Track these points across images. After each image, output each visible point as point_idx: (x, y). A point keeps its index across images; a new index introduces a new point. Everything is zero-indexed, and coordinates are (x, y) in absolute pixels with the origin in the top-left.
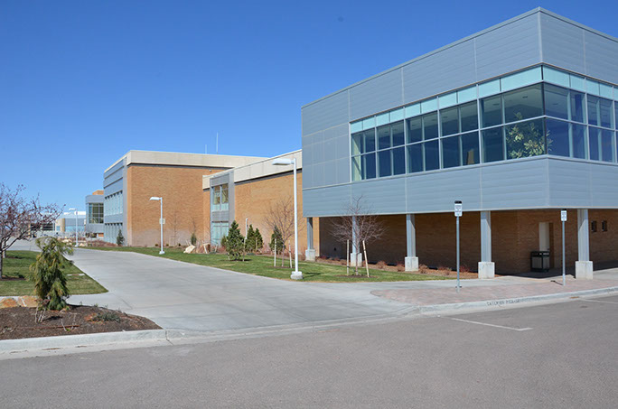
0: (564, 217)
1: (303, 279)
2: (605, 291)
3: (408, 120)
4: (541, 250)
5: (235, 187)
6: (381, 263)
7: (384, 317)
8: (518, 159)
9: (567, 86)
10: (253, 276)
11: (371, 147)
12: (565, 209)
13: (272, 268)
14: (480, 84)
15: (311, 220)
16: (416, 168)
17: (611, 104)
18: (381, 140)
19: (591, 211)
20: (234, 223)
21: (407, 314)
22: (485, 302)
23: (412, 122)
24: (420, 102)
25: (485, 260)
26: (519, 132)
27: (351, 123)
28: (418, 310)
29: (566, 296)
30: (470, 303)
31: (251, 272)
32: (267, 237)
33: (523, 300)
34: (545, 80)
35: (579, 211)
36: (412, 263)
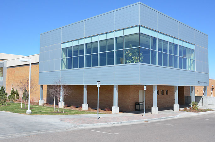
0: (145, 88)
1: (32, 113)
2: (159, 119)
3: (86, 44)
4: (140, 102)
5: (7, 69)
6: (72, 106)
7: (61, 129)
8: (129, 64)
9: (150, 35)
10: (8, 112)
11: (70, 55)
12: (146, 85)
13: (20, 108)
14: (116, 31)
15: (42, 86)
16: (88, 65)
17: (168, 43)
18: (74, 52)
19: (158, 86)
20: (3, 87)
21: (71, 128)
22: (107, 123)
23: (88, 45)
24: (91, 37)
25: (115, 106)
26: (130, 52)
27: (62, 43)
28: (76, 127)
29: (142, 121)
30: (100, 124)
31: (7, 111)
32: (21, 94)
33: (123, 122)
34: (140, 32)
35: (153, 86)
36: (85, 106)
